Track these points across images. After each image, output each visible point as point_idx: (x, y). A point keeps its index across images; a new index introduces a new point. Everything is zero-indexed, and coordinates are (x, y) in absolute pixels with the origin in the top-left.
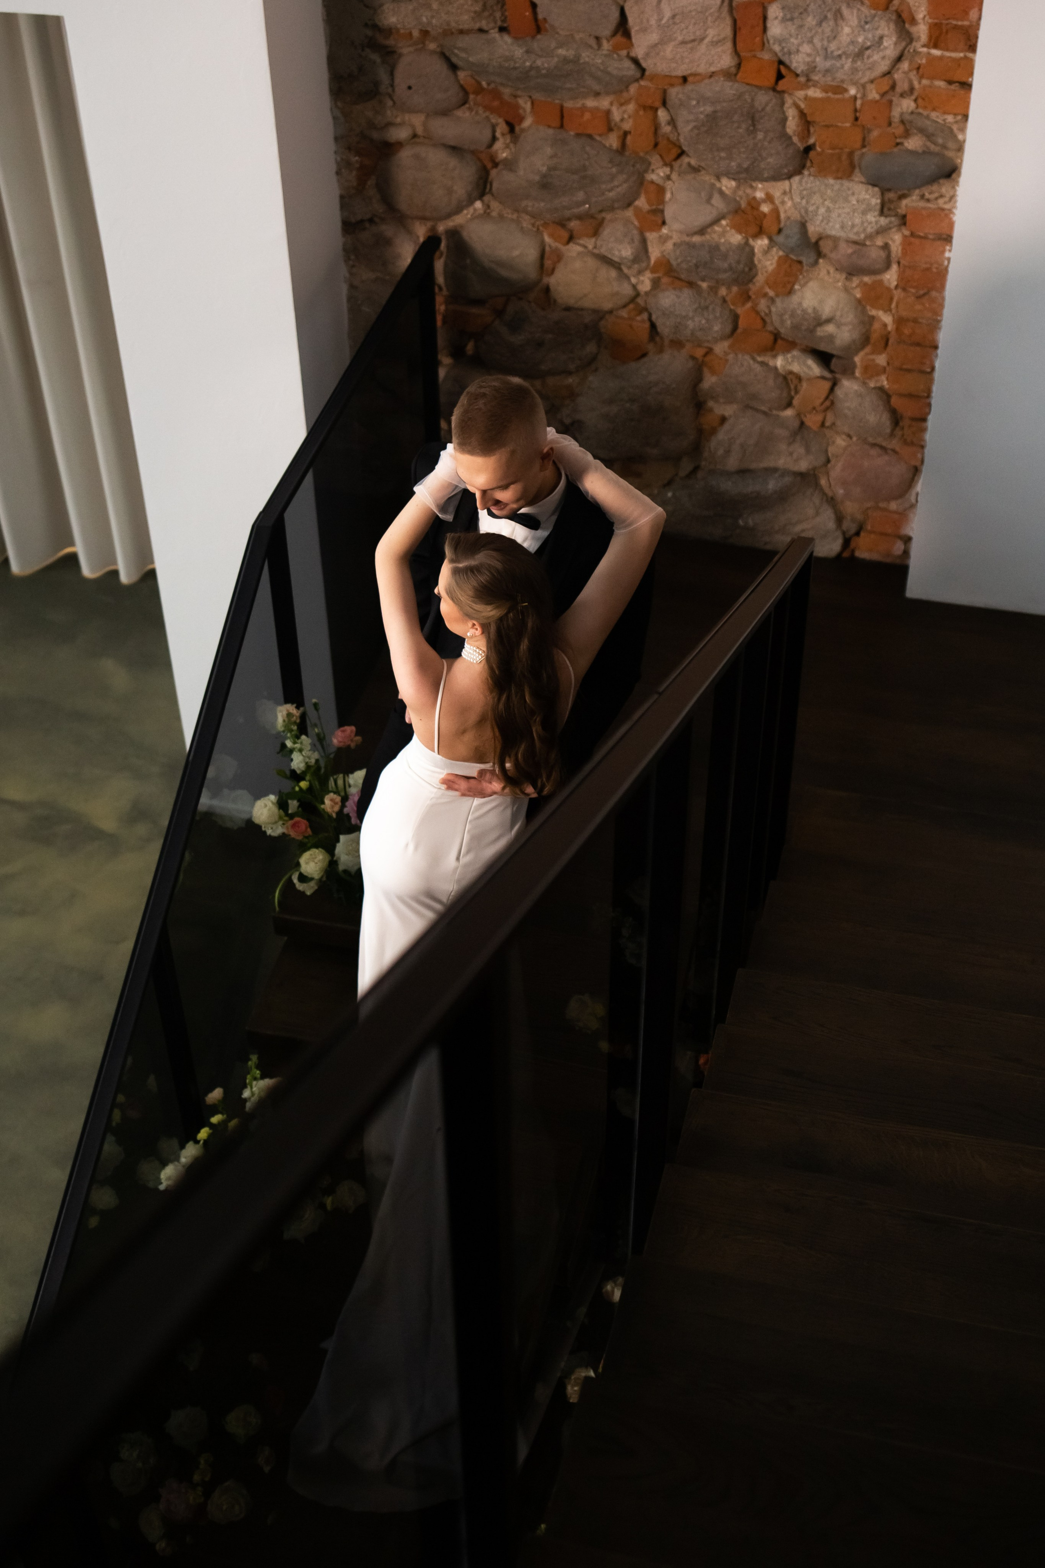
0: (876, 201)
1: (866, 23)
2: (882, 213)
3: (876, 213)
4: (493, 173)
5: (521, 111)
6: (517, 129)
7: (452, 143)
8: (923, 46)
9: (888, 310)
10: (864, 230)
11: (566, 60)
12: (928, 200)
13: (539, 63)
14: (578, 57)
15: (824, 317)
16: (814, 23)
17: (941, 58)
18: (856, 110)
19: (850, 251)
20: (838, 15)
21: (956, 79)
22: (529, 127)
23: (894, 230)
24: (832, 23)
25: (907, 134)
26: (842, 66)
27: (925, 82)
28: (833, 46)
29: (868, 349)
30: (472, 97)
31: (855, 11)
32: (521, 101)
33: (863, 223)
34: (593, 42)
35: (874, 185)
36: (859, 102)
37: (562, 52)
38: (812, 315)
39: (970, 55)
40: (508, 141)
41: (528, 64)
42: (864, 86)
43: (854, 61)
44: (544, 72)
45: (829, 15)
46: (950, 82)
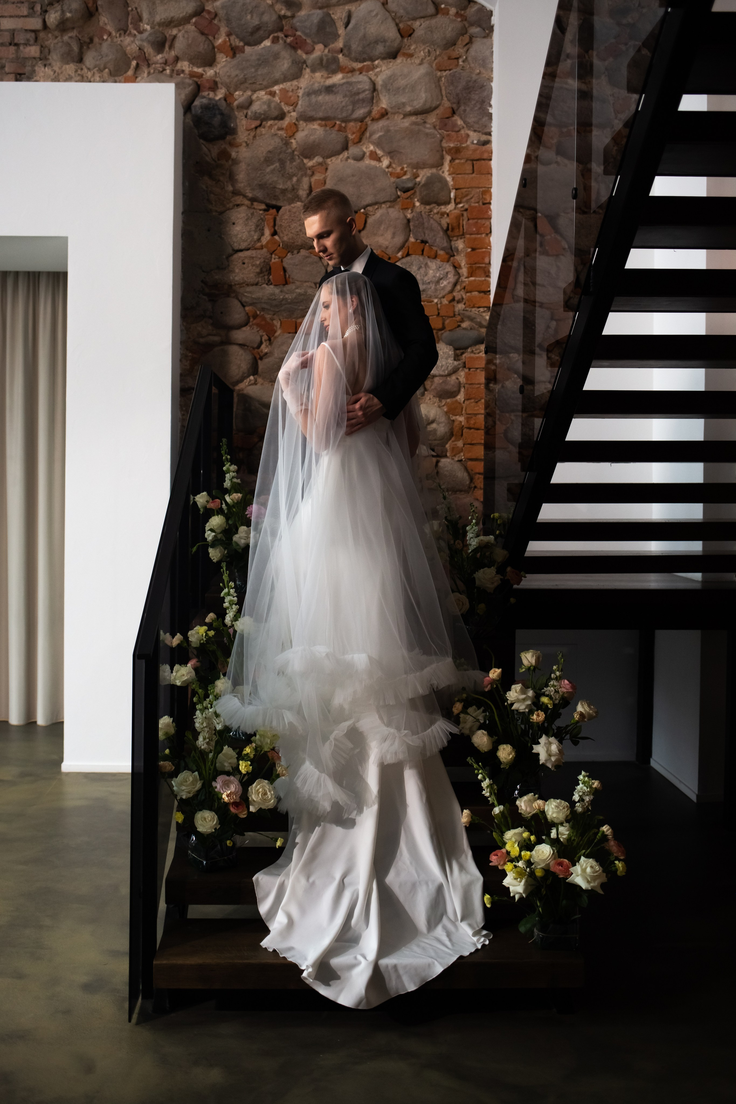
0: (451, 353)
1: (440, 267)
2: (455, 360)
3: (452, 359)
4: (259, 362)
5: (275, 328)
6: (272, 338)
7: (241, 342)
8: (466, 278)
9: (461, 415)
10: (447, 368)
11: (300, 294)
12: (475, 353)
13: (287, 296)
14: (306, 292)
15: (431, 419)
16: (416, 269)
17: (475, 280)
18: (438, 309)
19: (441, 381)
20: (426, 265)
21: (483, 290)
22: (279, 335)
23: (461, 369)
24: (424, 269)
25: (462, 321)
26: (431, 288)
27: (468, 294)
28: (426, 279)
29: (453, 439)
30: (251, 320)
31: (434, 263)
32: (275, 322)
33: (446, 363)
34: (313, 285)
35: (450, 344)
36: (439, 306)
37: (298, 291)
38: (425, 418)
39: (487, 279)
40: (268, 344)
41: (281, 297)
42: (440, 298)
43: (436, 285)
44: (289, 301)
45: (423, 266)
46: (480, 292)
